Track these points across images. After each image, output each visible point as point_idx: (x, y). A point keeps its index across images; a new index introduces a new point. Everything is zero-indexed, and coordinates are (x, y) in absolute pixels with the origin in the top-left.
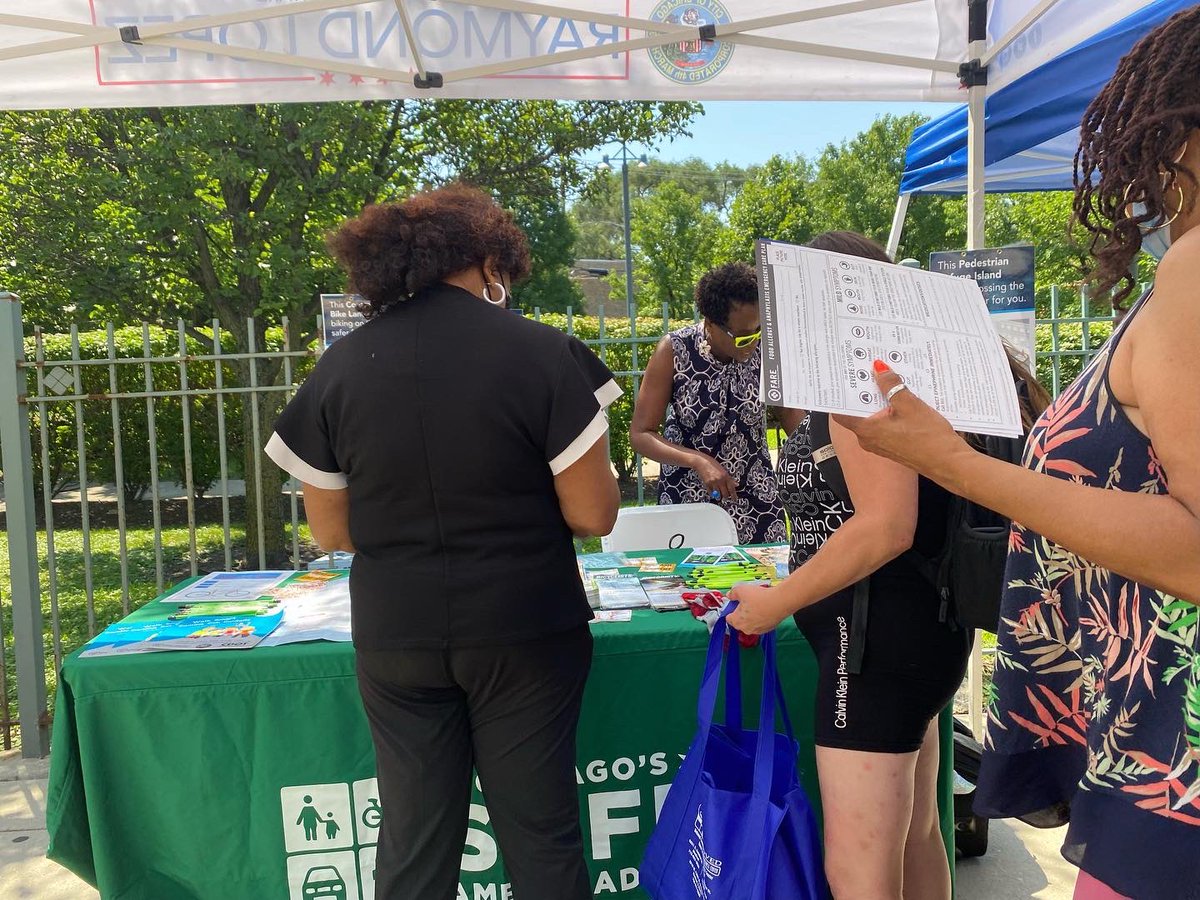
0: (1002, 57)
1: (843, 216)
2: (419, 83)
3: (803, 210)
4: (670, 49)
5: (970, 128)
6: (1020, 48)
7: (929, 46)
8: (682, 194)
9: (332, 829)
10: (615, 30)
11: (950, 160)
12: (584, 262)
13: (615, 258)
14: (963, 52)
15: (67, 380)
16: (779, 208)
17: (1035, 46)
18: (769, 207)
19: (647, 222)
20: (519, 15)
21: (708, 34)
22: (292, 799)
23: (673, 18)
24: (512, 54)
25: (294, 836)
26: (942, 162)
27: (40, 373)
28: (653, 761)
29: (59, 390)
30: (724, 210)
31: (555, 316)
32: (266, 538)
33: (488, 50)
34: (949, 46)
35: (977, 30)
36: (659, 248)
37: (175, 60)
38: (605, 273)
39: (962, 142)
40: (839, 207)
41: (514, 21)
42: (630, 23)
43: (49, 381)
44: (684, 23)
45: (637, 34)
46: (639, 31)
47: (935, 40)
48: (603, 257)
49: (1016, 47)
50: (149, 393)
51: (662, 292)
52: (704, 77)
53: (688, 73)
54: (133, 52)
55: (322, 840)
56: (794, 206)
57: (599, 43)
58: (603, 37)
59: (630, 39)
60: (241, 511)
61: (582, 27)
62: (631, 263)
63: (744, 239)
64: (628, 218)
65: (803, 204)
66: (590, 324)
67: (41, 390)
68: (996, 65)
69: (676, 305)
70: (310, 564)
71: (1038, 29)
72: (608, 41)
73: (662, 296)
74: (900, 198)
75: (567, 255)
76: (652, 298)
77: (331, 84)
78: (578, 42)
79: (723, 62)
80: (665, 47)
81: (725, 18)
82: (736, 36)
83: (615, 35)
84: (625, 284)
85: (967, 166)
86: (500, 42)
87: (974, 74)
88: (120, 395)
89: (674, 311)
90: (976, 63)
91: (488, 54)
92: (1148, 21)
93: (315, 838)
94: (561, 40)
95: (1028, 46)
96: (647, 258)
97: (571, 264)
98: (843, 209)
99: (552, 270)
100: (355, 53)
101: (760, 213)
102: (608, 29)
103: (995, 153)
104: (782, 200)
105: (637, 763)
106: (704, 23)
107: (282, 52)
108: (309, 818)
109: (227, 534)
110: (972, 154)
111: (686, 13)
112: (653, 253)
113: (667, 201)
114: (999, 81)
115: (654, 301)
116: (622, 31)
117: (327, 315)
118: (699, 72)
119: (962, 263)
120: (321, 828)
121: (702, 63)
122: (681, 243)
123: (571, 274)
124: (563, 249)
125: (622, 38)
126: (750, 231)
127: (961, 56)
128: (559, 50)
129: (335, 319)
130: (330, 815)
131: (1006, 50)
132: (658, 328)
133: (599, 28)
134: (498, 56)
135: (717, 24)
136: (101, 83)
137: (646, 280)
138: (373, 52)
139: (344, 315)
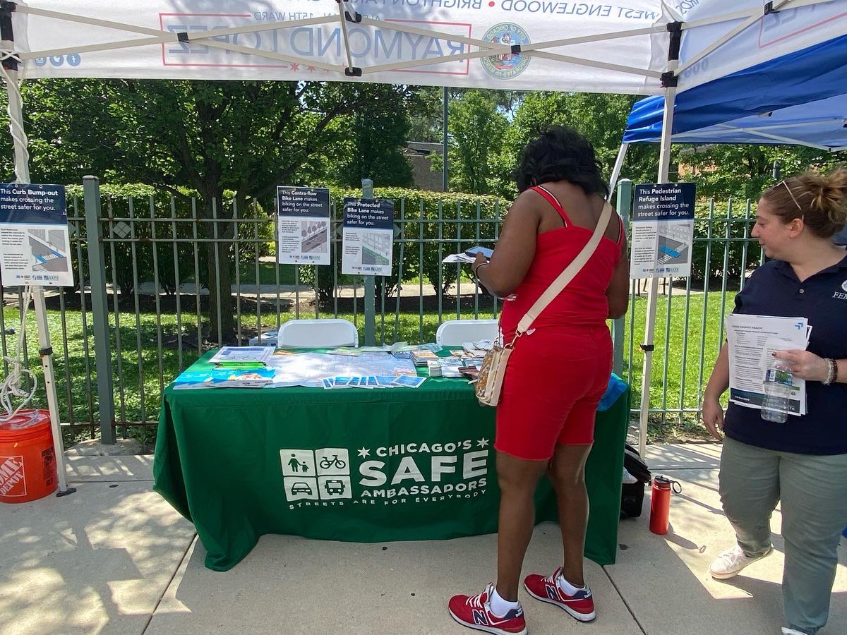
0: (686, 72)
1: (591, 122)
2: (347, 72)
3: (564, 117)
4: (494, 59)
5: (665, 110)
6: (696, 69)
7: (645, 61)
8: (483, 101)
9: (305, 468)
10: (462, 45)
11: (652, 127)
12: (413, 143)
13: (435, 142)
14: (665, 66)
15: (127, 229)
16: (548, 115)
17: (704, 69)
18: (541, 114)
19: (458, 119)
20: (407, 34)
21: (516, 50)
22: (286, 455)
23: (496, 39)
24: (402, 57)
25: (287, 469)
26: (648, 128)
27: (111, 224)
28: (465, 444)
29: (122, 235)
30: (510, 111)
31: (401, 190)
32: (222, 323)
33: (388, 54)
34: (657, 62)
35: (674, 54)
36: (465, 137)
37: (207, 53)
38: (428, 153)
39: (660, 118)
40: (589, 115)
41: (403, 36)
42: (471, 42)
43: (116, 230)
44: (502, 43)
45: (474, 49)
46: (476, 47)
47: (649, 58)
48: (426, 140)
49: (694, 68)
50: (174, 240)
51: (465, 168)
52: (513, 76)
53: (503, 73)
54: (183, 46)
55: (300, 472)
56: (559, 114)
57: (453, 52)
58: (455, 49)
59: (471, 52)
60: (207, 305)
61: (443, 42)
62: (447, 147)
63: (523, 135)
64: (446, 114)
65: (564, 112)
66: (422, 196)
67: (112, 235)
68: (682, 76)
69: (475, 177)
70: (251, 340)
71: (707, 61)
72: (458, 52)
73: (465, 170)
74: (623, 145)
75: (403, 139)
76: (459, 171)
77: (297, 70)
78: (440, 52)
79: (524, 67)
80: (491, 57)
81: (527, 40)
82: (532, 52)
83: (461, 48)
84: (442, 160)
85: (661, 132)
86: (395, 50)
87: (669, 80)
88: (158, 240)
89: (473, 181)
90: (671, 73)
91: (388, 57)
92: (765, 69)
93: (297, 471)
94: (431, 50)
95: (700, 69)
96: (456, 144)
97: (406, 145)
98: (591, 117)
99: (392, 149)
100: (311, 53)
101: (535, 118)
102: (458, 45)
103: (677, 127)
104: (550, 109)
105: (457, 445)
106: (513, 43)
107: (269, 51)
108: (294, 463)
109: (199, 319)
110: (665, 126)
111: (504, 36)
112: (461, 140)
113: (473, 105)
114: (684, 85)
115: (460, 174)
116: (466, 46)
117: (280, 198)
118: (510, 72)
119: (653, 191)
120: (300, 468)
121: (511, 67)
122: (481, 135)
123: (405, 152)
124: (400, 136)
125: (466, 51)
126: (528, 130)
127: (664, 67)
128: (429, 56)
129: (285, 201)
130: (304, 463)
131: (689, 69)
132: (466, 200)
133: (453, 43)
134: (393, 59)
135: (522, 44)
136: (165, 64)
137: (455, 159)
138: (321, 53)
139: (290, 199)
